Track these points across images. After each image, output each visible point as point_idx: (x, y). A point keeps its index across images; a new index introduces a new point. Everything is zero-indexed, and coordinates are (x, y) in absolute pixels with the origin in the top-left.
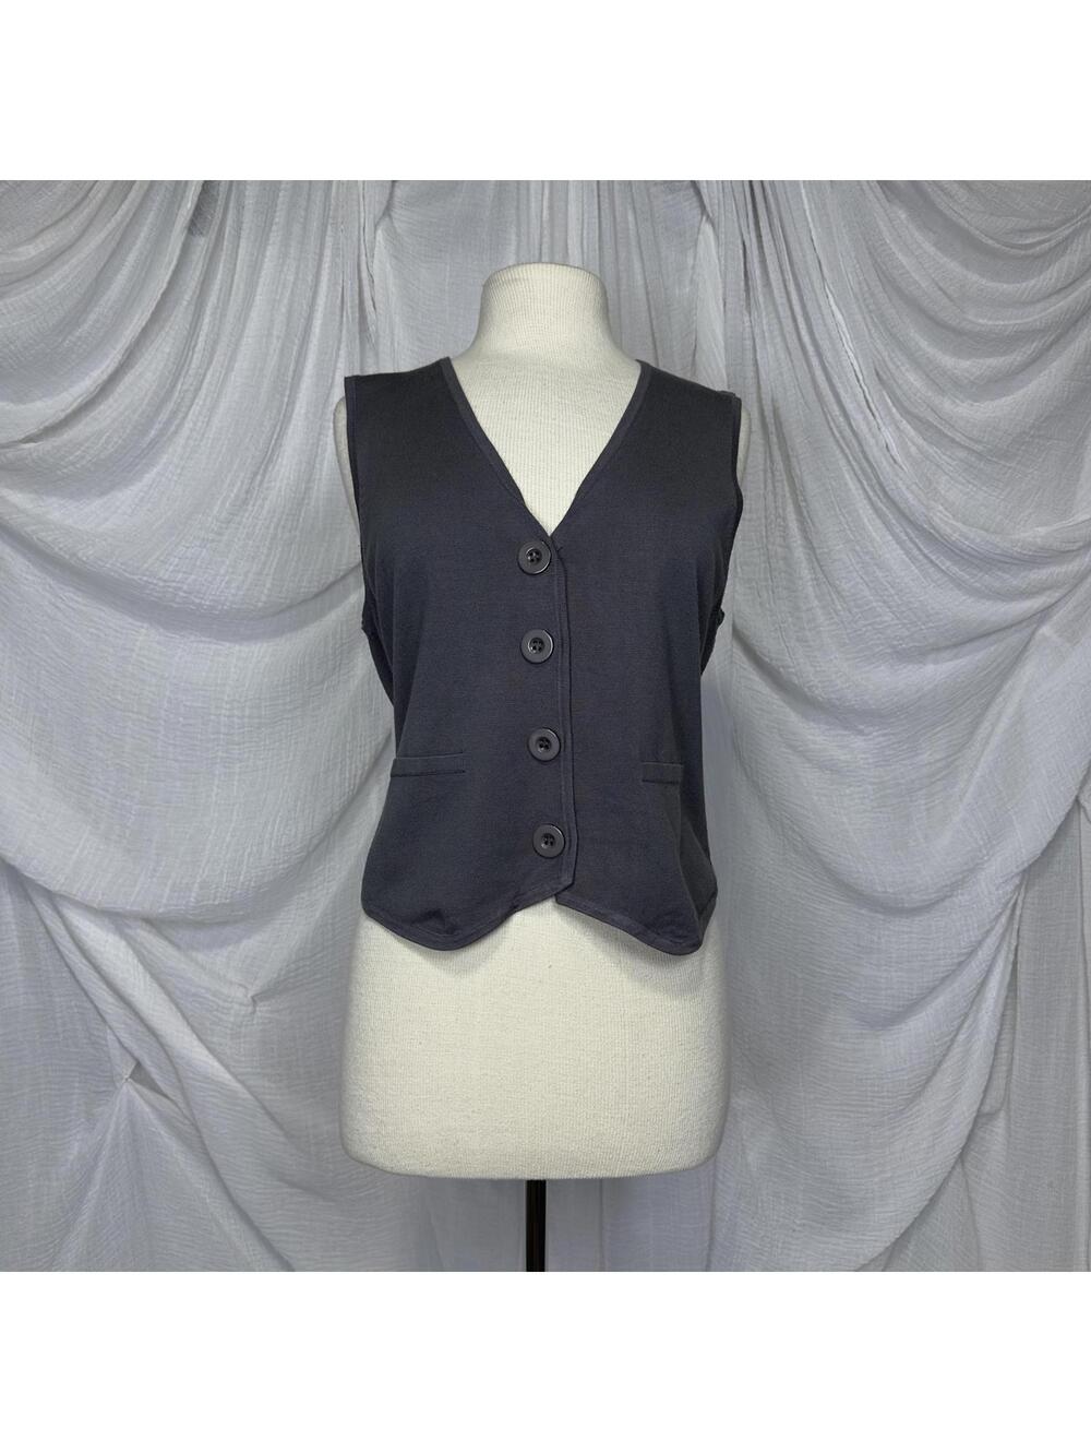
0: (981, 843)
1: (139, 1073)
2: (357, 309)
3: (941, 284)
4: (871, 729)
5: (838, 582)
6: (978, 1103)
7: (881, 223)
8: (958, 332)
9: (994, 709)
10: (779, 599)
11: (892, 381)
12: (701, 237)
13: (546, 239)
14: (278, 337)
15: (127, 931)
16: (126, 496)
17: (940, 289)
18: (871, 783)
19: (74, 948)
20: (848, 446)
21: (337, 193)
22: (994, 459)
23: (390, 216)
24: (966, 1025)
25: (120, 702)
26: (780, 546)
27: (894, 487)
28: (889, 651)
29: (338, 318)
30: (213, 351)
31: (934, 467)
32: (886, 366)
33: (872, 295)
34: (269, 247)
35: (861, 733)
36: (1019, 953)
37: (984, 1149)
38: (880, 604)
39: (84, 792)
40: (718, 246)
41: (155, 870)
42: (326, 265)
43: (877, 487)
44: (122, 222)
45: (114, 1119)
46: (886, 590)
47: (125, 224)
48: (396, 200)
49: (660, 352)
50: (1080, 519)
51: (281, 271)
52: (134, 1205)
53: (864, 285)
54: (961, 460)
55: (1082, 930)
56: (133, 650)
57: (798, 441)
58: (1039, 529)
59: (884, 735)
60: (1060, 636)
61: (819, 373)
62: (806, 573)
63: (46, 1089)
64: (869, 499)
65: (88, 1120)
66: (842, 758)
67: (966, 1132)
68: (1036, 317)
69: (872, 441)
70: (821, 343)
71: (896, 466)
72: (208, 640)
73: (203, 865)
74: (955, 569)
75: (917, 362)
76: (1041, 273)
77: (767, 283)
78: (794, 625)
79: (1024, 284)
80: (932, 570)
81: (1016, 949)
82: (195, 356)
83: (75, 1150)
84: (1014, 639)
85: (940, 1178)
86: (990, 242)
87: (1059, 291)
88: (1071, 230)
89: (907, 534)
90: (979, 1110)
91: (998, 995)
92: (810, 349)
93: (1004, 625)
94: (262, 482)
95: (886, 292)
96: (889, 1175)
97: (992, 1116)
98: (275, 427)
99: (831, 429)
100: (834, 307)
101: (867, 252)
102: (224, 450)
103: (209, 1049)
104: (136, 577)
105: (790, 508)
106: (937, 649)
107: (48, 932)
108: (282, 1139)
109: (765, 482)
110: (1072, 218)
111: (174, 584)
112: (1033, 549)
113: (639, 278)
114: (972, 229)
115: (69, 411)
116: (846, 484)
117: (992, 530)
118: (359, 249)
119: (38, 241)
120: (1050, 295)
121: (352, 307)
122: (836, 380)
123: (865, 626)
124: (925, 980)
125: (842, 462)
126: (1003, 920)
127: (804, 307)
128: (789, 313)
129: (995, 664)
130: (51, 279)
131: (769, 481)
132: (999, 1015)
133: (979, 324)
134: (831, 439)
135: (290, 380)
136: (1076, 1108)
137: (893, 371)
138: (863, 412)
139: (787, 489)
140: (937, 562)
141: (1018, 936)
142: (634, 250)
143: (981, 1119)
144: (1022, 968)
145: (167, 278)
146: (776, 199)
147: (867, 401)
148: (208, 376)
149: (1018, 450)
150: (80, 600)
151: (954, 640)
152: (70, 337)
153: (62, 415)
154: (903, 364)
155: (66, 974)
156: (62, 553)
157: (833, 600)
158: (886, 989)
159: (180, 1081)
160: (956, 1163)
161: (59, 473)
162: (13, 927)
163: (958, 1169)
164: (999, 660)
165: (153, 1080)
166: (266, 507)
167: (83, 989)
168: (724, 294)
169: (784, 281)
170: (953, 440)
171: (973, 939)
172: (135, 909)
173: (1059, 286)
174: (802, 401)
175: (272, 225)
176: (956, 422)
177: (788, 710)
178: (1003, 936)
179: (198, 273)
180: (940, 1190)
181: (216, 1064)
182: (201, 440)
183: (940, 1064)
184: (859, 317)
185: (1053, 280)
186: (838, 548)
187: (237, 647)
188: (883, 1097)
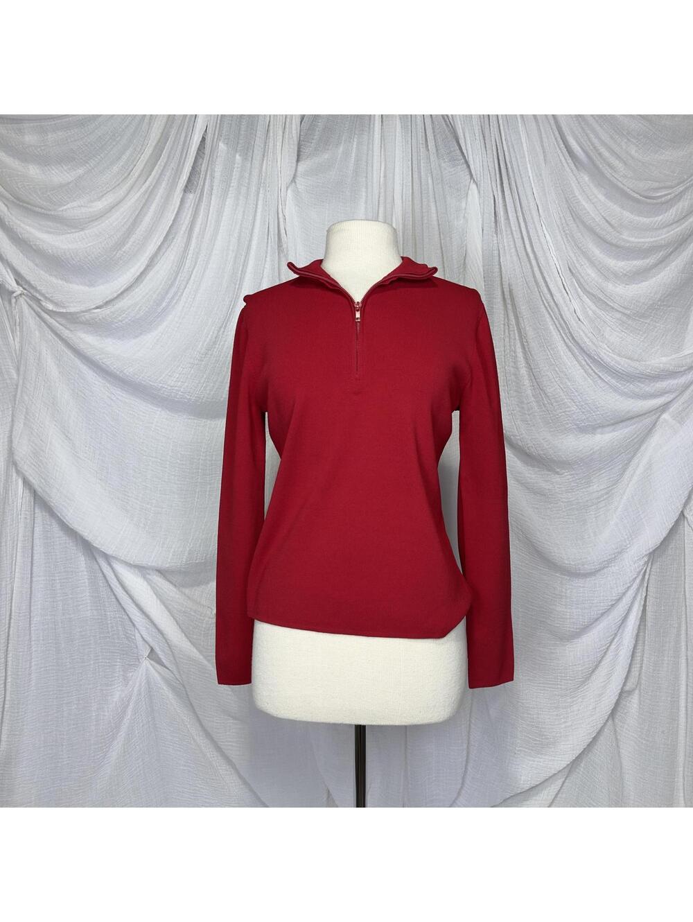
0: (626, 537)
1: (152, 654)
2: (276, 236)
3: (607, 218)
4: (564, 471)
5: (545, 388)
6: (621, 686)
7: (573, 185)
8: (617, 246)
9: (635, 461)
10: (511, 397)
11: (578, 274)
12: (470, 192)
13: (382, 194)
14: (233, 251)
15: (150, 577)
16: (149, 338)
17: (607, 221)
18: (562, 502)
19: (118, 586)
20: (552, 311)
21: (266, 169)
22: (637, 318)
23: (295, 182)
24: (615, 640)
25: (145, 451)
26: (512, 367)
27: (578, 335)
28: (575, 427)
29: (266, 241)
30: (197, 258)
31: (603, 323)
32: (575, 266)
33: (567, 225)
34: (228, 200)
35: (557, 473)
36: (648, 600)
37: (626, 711)
38: (569, 400)
39: (125, 500)
40: (480, 197)
41: (164, 543)
42: (259, 211)
43: (568, 334)
44: (148, 188)
45: (139, 679)
46: (573, 393)
47: (150, 189)
48: (299, 172)
49: (445, 259)
50: (686, 354)
51: (235, 214)
52: (149, 727)
53: (563, 218)
54: (618, 319)
55: (685, 588)
56: (152, 423)
57: (523, 309)
58: (663, 358)
59: (571, 475)
60: (674, 419)
61: (536, 269)
62: (527, 382)
63: (102, 662)
64: (564, 340)
65: (125, 680)
66: (547, 487)
67: (615, 701)
68: (663, 237)
69: (566, 309)
70: (537, 253)
71: (579, 322)
72: (193, 417)
73: (190, 541)
74: (613, 381)
75: (592, 263)
76: (665, 213)
77: (507, 218)
78: (520, 412)
79: (656, 219)
80: (599, 381)
81: (646, 596)
82: (187, 261)
83: (117, 694)
84: (648, 421)
85: (600, 726)
86: (636, 195)
87: (677, 222)
88: (683, 187)
89: (585, 361)
90: (622, 689)
91: (635, 623)
92: (531, 255)
93: (641, 413)
94: (224, 332)
95: (576, 223)
96: (569, 724)
97: (630, 692)
98: (232, 301)
99: (543, 301)
100: (546, 232)
101: (564, 200)
102: (203, 313)
103: (190, 641)
104: (155, 384)
105: (518, 345)
106: (603, 427)
107: (105, 576)
108: (230, 693)
109: (504, 331)
110: (684, 181)
111: (176, 388)
112: (658, 370)
113: (434, 215)
114: (625, 188)
115: (119, 292)
116: (550, 333)
117: (635, 358)
118: (278, 202)
119: (104, 199)
120: (672, 224)
121: (274, 234)
122: (545, 275)
123: (561, 413)
124: (592, 614)
125: (548, 320)
126: (638, 581)
127: (528, 232)
128: (519, 236)
129: (635, 436)
130: (110, 219)
131: (507, 331)
132: (635, 634)
133: (628, 242)
134: (543, 306)
135: (239, 275)
136: (678, 689)
137: (579, 269)
138: (561, 292)
139: (517, 335)
140: (602, 377)
141: (647, 590)
142: (432, 200)
143: (623, 694)
144: (649, 609)
145: (173, 218)
146: (513, 171)
147: (564, 285)
148: (194, 272)
149: (651, 313)
150: (124, 395)
151: (612, 421)
152: (119, 252)
153: (115, 295)
154: (585, 264)
155: (114, 600)
156: (115, 371)
157: (542, 398)
158: (570, 618)
159: (175, 660)
160: (608, 718)
161: (113, 326)
162: (86, 573)
163: (610, 722)
164: (638, 433)
165: (160, 659)
166: (226, 347)
167: (123, 608)
168: (483, 225)
169: (517, 216)
170: (613, 308)
171: (620, 591)
172: (153, 564)
173: (676, 220)
174: (525, 285)
175: (230, 186)
176: (615, 298)
177: (516, 459)
178: (638, 590)
179: (189, 216)
180: (599, 733)
181: (195, 650)
182: (190, 308)
183: (600, 662)
184: (559, 238)
185: (672, 217)
186: (545, 369)
187: (209, 422)
188: (567, 680)
